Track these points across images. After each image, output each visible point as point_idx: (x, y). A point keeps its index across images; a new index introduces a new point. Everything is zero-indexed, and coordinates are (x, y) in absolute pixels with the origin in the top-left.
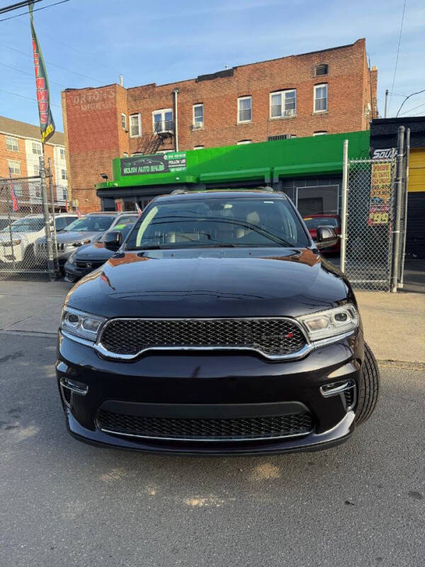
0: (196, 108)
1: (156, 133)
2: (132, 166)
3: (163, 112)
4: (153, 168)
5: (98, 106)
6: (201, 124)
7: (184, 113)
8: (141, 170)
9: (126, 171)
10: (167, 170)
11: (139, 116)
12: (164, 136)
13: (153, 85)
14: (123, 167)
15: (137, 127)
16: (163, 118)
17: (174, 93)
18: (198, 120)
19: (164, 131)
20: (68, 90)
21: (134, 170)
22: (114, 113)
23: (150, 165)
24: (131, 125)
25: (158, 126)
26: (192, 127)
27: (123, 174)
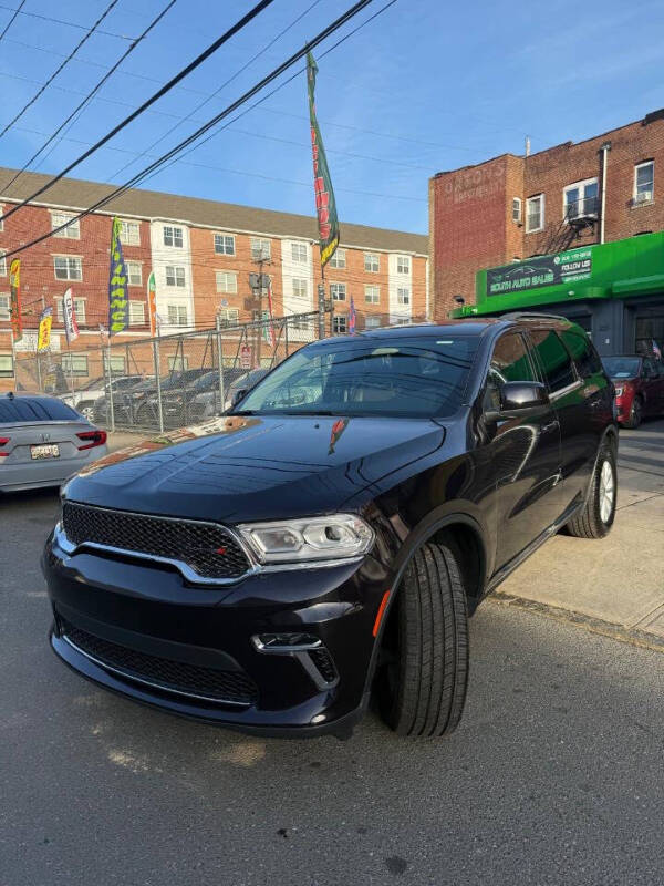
0: (639, 170)
1: (566, 222)
2: (504, 280)
3: (581, 186)
4: (535, 280)
5: (479, 192)
6: (648, 196)
7: (619, 181)
8: (516, 284)
9: (494, 288)
10: (558, 280)
11: (542, 197)
12: (581, 224)
13: (568, 145)
14: (490, 282)
15: (538, 216)
16: (581, 195)
17: (602, 151)
18: (642, 189)
19: (581, 216)
20: (439, 176)
21: (507, 285)
22: (502, 199)
23: (531, 275)
24: (528, 212)
25: (572, 209)
26: (631, 203)
27: (490, 294)
